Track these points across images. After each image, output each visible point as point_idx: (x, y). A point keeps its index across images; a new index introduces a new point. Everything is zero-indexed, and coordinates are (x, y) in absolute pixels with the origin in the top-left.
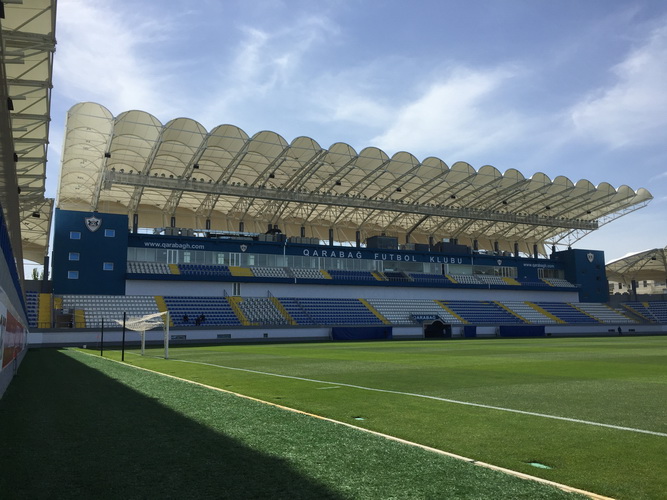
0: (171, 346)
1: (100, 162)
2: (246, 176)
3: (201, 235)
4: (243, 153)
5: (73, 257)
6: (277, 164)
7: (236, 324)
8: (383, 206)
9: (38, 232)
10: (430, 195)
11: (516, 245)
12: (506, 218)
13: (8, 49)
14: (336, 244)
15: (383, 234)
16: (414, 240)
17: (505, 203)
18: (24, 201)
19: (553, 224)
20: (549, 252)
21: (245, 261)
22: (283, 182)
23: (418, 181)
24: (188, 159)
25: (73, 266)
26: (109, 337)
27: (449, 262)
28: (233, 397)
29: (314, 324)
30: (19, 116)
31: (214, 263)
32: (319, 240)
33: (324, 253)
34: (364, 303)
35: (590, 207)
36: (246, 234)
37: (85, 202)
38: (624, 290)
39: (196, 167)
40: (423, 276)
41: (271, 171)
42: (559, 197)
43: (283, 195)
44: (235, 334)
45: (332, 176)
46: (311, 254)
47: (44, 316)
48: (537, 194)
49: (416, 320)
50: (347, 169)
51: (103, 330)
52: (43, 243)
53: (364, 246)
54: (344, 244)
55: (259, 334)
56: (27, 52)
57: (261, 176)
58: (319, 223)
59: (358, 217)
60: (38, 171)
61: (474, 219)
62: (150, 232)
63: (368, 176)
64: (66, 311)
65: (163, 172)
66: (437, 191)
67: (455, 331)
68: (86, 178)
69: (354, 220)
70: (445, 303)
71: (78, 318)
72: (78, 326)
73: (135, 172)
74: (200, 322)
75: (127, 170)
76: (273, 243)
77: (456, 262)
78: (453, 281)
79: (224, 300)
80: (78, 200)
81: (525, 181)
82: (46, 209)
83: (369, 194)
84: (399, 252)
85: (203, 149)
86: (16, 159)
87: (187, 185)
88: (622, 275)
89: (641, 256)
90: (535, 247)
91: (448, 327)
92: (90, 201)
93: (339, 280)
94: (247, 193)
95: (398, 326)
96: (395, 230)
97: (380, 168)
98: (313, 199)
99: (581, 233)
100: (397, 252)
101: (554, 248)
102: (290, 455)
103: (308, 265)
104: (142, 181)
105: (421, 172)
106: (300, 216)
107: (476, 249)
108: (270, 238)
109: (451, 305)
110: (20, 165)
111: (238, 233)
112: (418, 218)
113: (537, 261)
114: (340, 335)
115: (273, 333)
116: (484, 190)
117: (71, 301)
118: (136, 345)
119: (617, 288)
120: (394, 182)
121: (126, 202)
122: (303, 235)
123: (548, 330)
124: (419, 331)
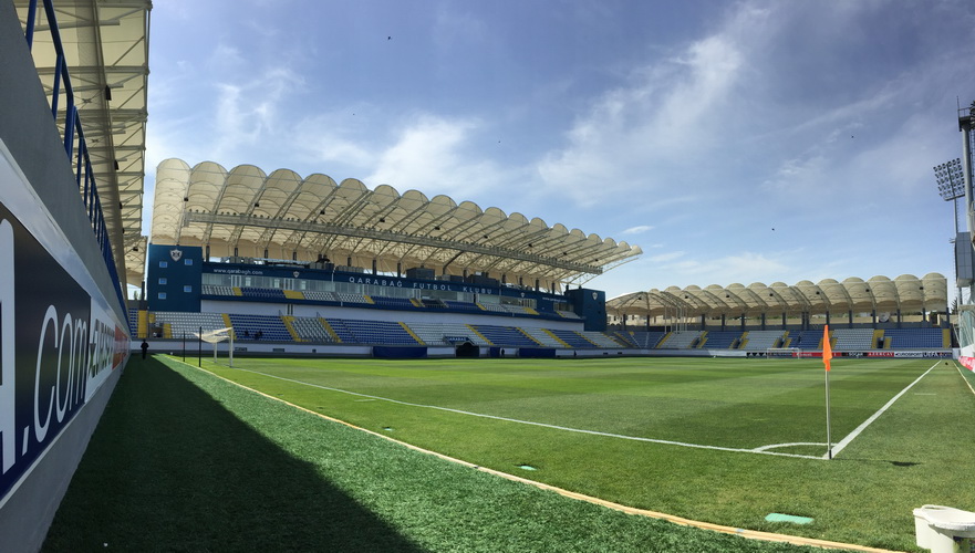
0: (234, 356)
1: (181, 205)
2: (299, 212)
3: (260, 263)
4: (297, 193)
5: (162, 282)
6: (327, 202)
7: (289, 339)
8: (423, 242)
9: (136, 262)
10: (465, 234)
11: (537, 281)
12: (531, 258)
13: (114, 124)
14: (379, 273)
15: (422, 267)
16: (450, 272)
17: (530, 245)
18: (127, 239)
19: (568, 267)
20: (564, 290)
21: (298, 286)
22: (333, 218)
23: (455, 222)
24: (250, 199)
25: (162, 289)
26: (190, 347)
27: (480, 292)
28: (284, 405)
29: (357, 343)
30: (123, 173)
31: (271, 287)
32: (363, 269)
33: (368, 280)
34: (403, 326)
35: (598, 256)
36: (298, 262)
37: (170, 238)
38: (618, 322)
39: (257, 205)
40: (457, 303)
41: (322, 208)
42: (574, 246)
43: (333, 229)
44: (289, 349)
45: (376, 213)
46: (356, 282)
47: (142, 329)
48: (557, 241)
49: (448, 341)
50: (391, 209)
51: (184, 340)
52: (140, 271)
53: (404, 276)
54: (386, 274)
55: (308, 349)
56: (127, 124)
57: (313, 212)
58: (365, 254)
59: (400, 250)
60: (136, 215)
61: (504, 257)
62: (218, 260)
63: (410, 215)
64: (157, 325)
65: (228, 210)
66: (472, 231)
67: (483, 351)
68: (171, 218)
69: (396, 253)
70: (475, 327)
71: (166, 330)
72: (166, 337)
73: (207, 212)
74: (258, 337)
75: (201, 210)
76: (322, 271)
77: (486, 293)
78: (483, 309)
79: (277, 319)
80: (165, 236)
81: (547, 229)
82: (142, 244)
83: (410, 230)
84: (435, 283)
85: (263, 190)
86: (121, 207)
87: (249, 220)
88: (618, 310)
89: (631, 297)
90: (553, 284)
91: (477, 348)
92: (173, 236)
93: (380, 305)
94: (300, 227)
95: (433, 346)
96: (432, 263)
97: (420, 208)
98: (360, 233)
99: (589, 275)
100: (433, 283)
101: (567, 287)
102: (326, 462)
103: (353, 290)
104: (212, 219)
105: (458, 213)
106: (347, 248)
107: (504, 282)
108: (319, 266)
109: (481, 329)
110: (124, 211)
111: (292, 261)
112: (454, 253)
113: (553, 296)
114: (379, 353)
115: (320, 349)
116: (514, 233)
117: (162, 317)
118: (209, 354)
119: (613, 320)
120: (433, 221)
121: (200, 236)
122: (349, 265)
123: (558, 353)
124: (452, 351)
